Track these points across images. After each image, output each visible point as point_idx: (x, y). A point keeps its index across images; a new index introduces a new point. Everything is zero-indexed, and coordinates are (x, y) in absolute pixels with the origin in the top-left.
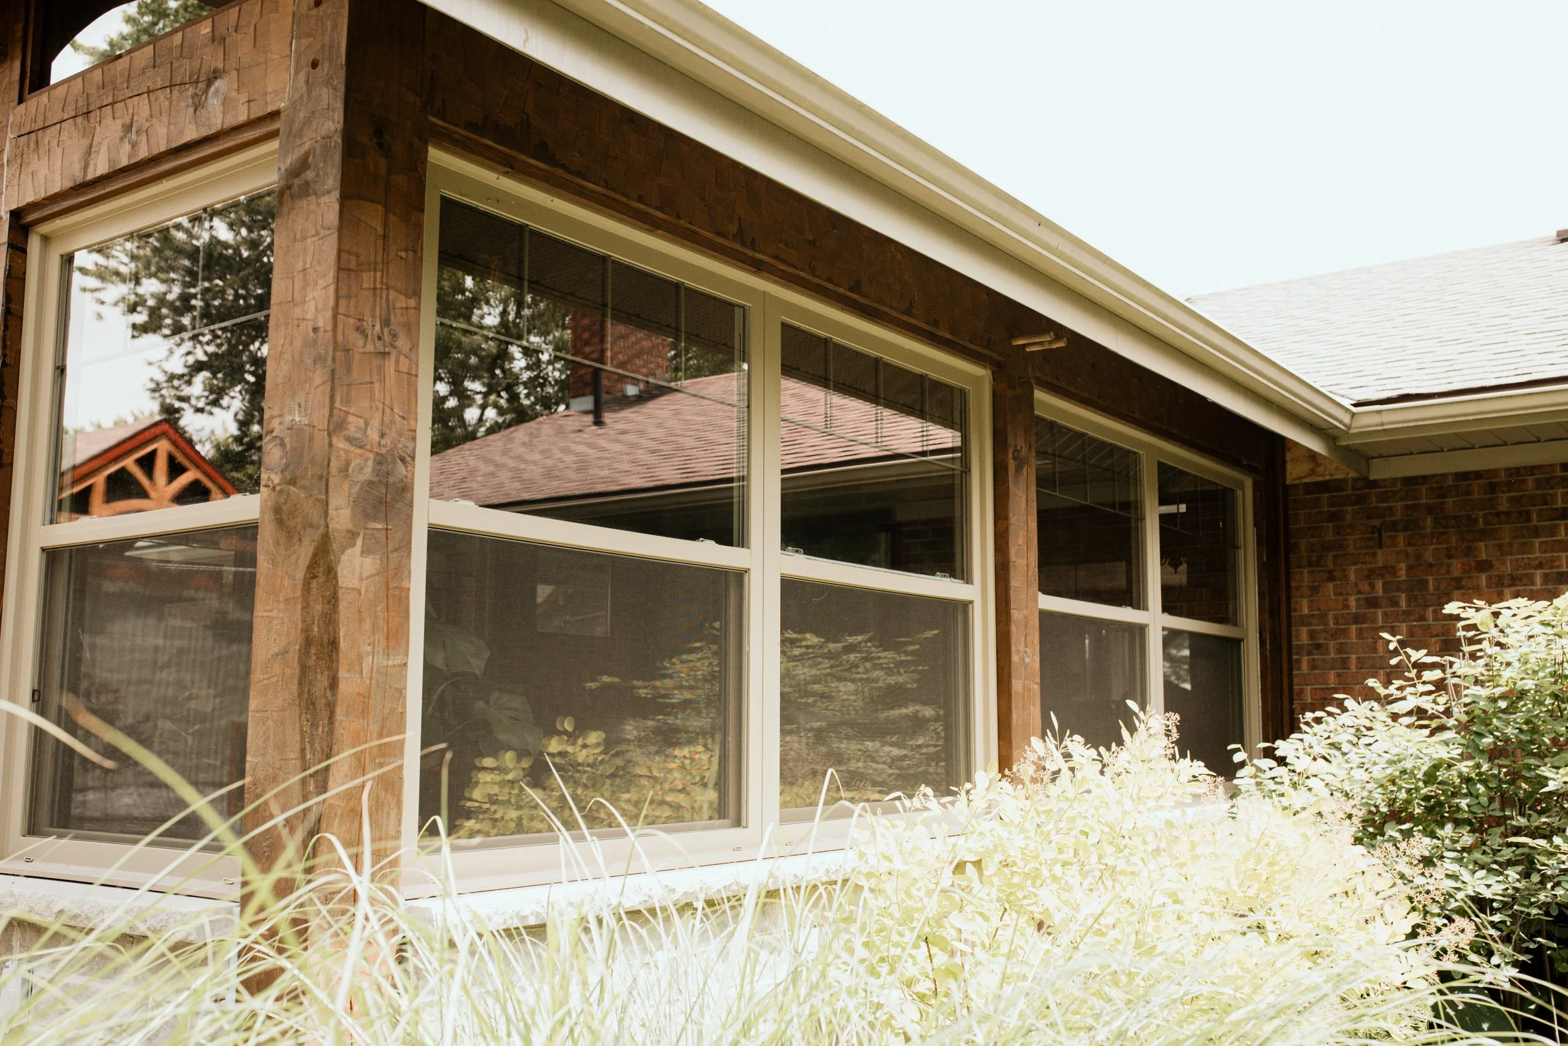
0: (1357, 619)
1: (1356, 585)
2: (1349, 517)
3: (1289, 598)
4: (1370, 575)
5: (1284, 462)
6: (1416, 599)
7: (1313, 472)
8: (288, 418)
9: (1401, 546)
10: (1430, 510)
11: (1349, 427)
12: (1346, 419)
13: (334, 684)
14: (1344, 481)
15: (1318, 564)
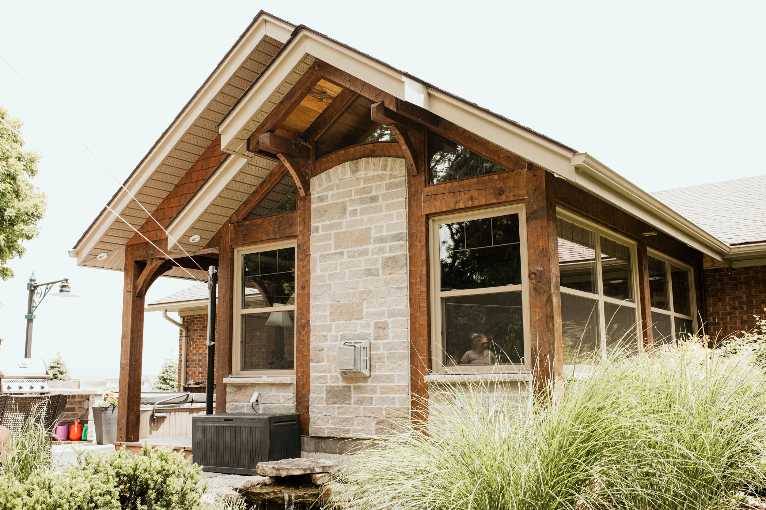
0: (729, 314)
1: (729, 303)
2: (725, 280)
3: (706, 307)
4: (734, 299)
5: (703, 262)
6: (749, 307)
7: (713, 265)
8: (537, 268)
9: (744, 290)
10: (753, 278)
11: (729, 252)
12: (728, 250)
13: (554, 325)
14: (724, 268)
15: (715, 296)
